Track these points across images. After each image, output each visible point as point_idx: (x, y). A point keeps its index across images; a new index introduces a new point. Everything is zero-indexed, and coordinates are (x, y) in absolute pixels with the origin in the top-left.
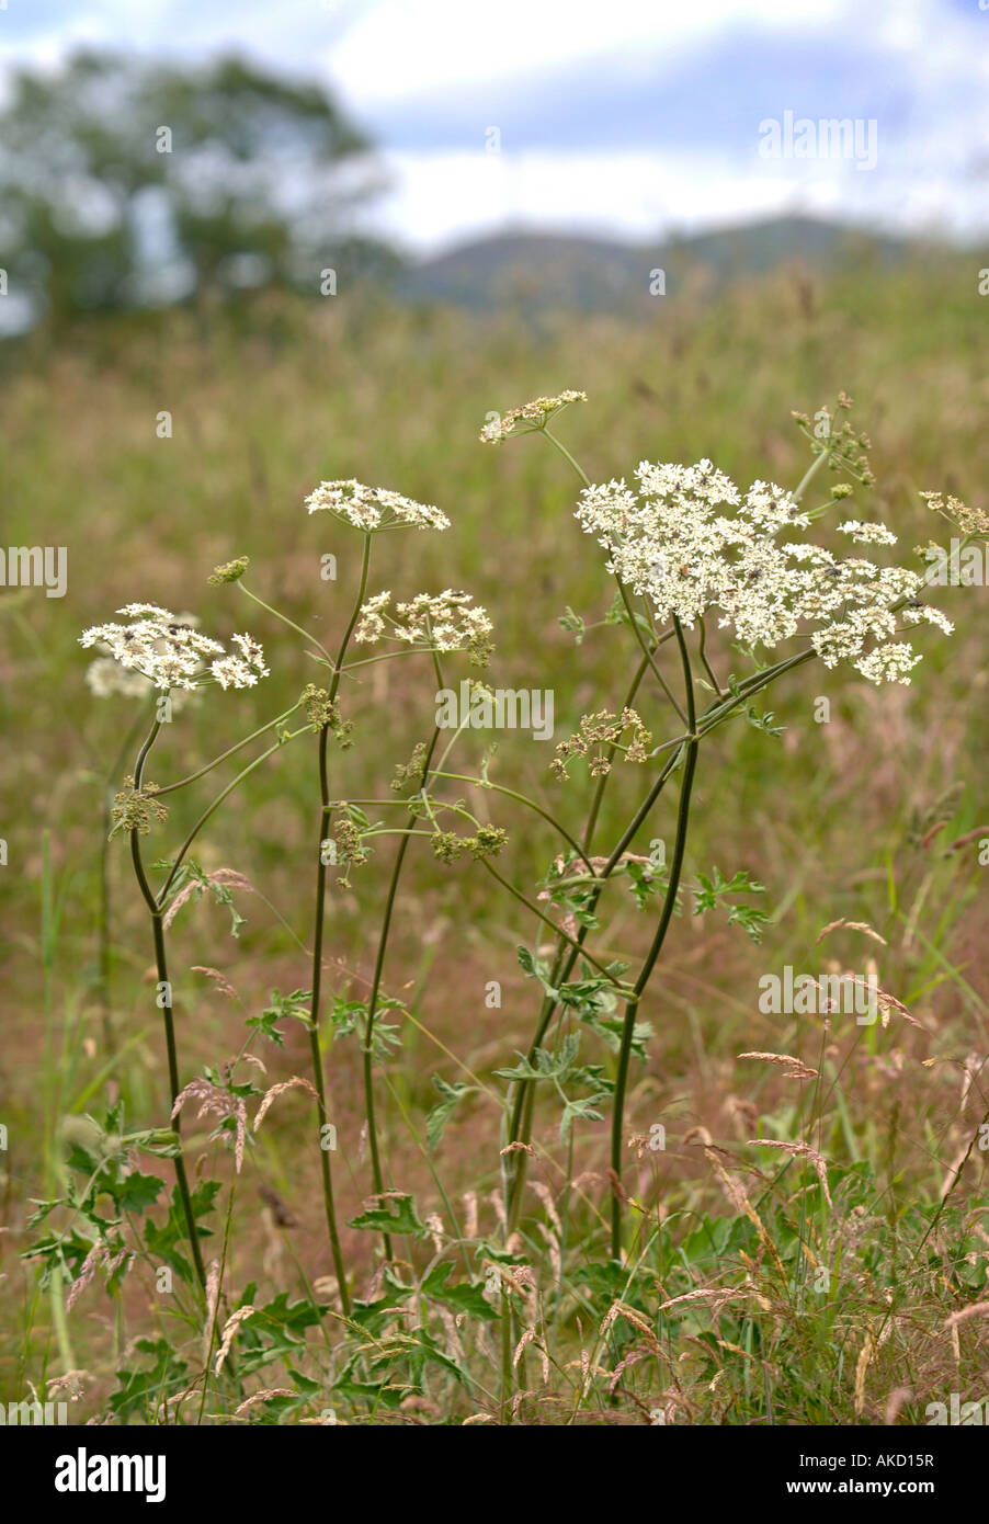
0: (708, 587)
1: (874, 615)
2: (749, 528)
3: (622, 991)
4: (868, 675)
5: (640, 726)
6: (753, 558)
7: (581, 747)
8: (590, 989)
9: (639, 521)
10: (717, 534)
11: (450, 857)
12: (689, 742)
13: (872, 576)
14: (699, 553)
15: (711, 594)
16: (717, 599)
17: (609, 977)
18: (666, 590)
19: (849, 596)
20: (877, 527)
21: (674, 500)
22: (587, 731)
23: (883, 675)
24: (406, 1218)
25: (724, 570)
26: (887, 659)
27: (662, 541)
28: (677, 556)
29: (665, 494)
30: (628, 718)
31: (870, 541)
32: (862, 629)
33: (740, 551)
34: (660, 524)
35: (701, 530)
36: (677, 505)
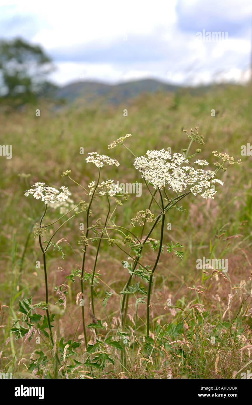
0: (166, 179)
1: (205, 182)
2: (174, 165)
3: (149, 272)
4: (204, 197)
5: (151, 213)
6: (176, 172)
7: (137, 219)
8: (142, 272)
9: (149, 165)
10: (167, 167)
11: (112, 245)
12: (163, 215)
13: (203, 173)
14: (163, 172)
15: (167, 181)
16: (168, 182)
17: (146, 269)
18: (156, 181)
19: (199, 179)
20: (204, 161)
21: (156, 159)
22: (138, 216)
23: (208, 197)
24: (100, 325)
25: (169, 175)
26: (208, 193)
27: (154, 169)
28: (158, 172)
29: (154, 158)
30: (147, 212)
31: (202, 165)
32: (202, 186)
33: (173, 170)
34: (153, 165)
35: (163, 166)
36: (157, 160)
